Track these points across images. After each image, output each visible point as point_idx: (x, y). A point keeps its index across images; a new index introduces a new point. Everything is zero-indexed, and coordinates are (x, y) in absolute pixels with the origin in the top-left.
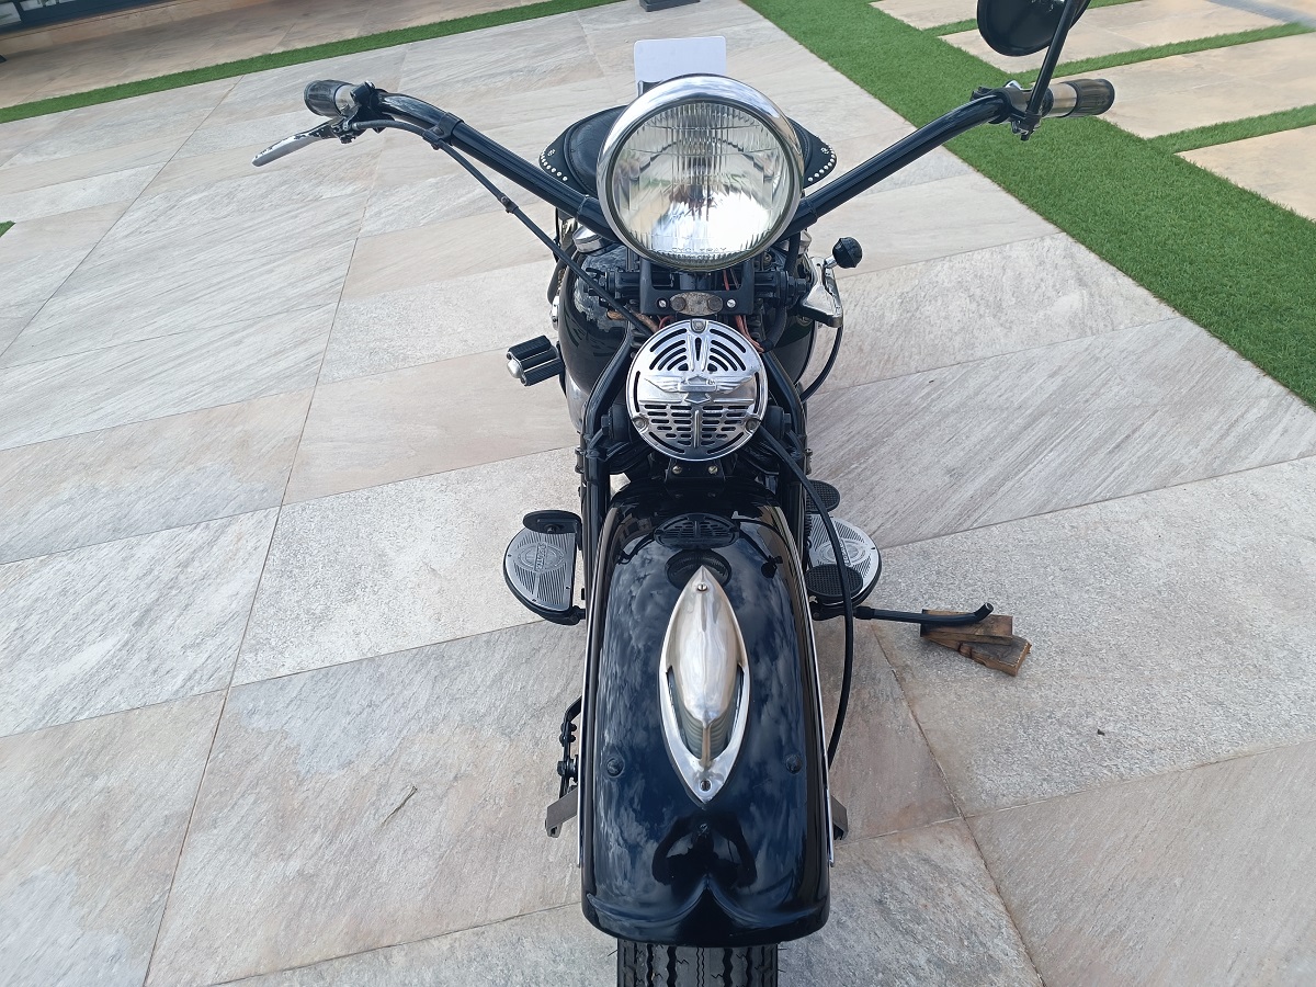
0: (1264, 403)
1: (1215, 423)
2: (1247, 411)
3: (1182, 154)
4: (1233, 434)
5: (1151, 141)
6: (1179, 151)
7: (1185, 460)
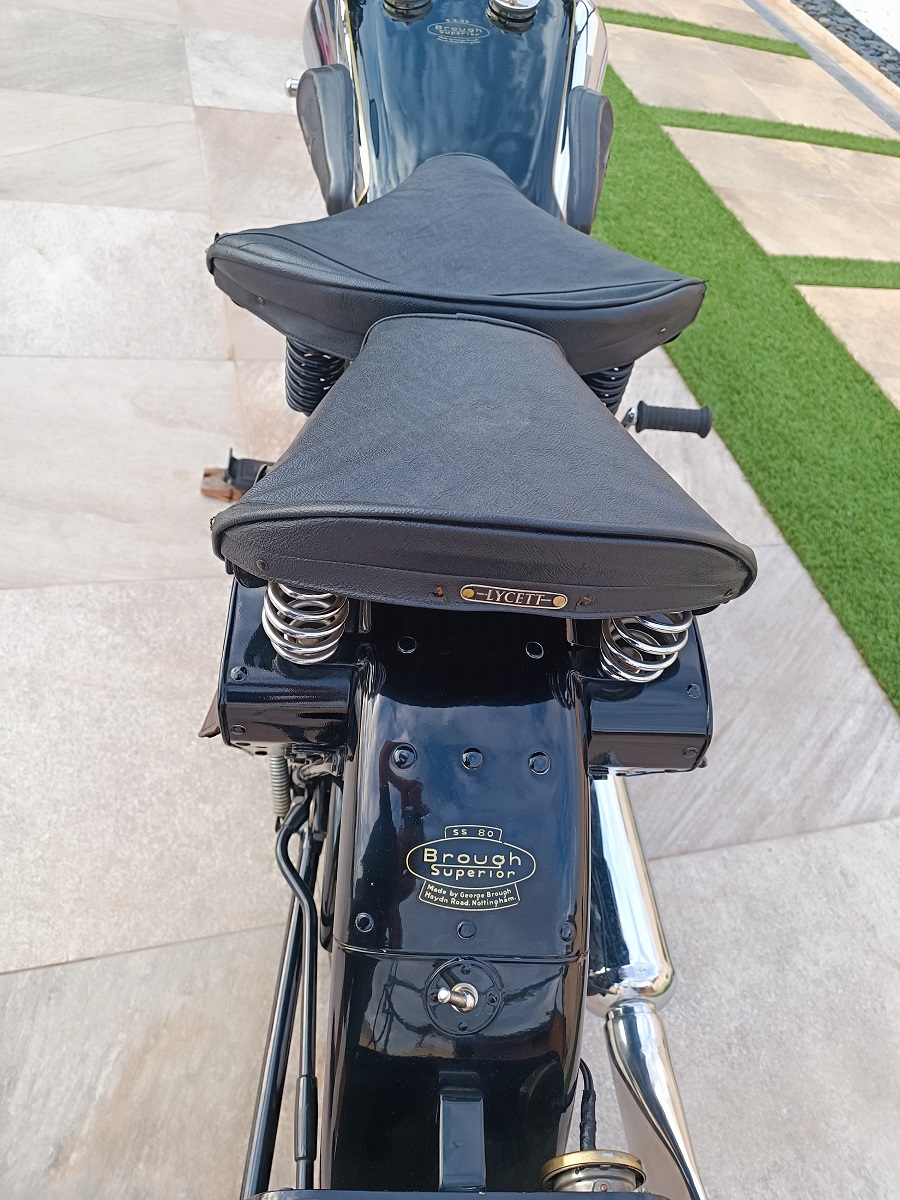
0: (860, 712)
1: (809, 735)
2: (842, 722)
3: (804, 290)
4: (826, 759)
5: (775, 258)
6: (800, 283)
7: (774, 796)
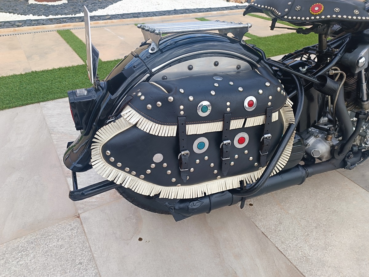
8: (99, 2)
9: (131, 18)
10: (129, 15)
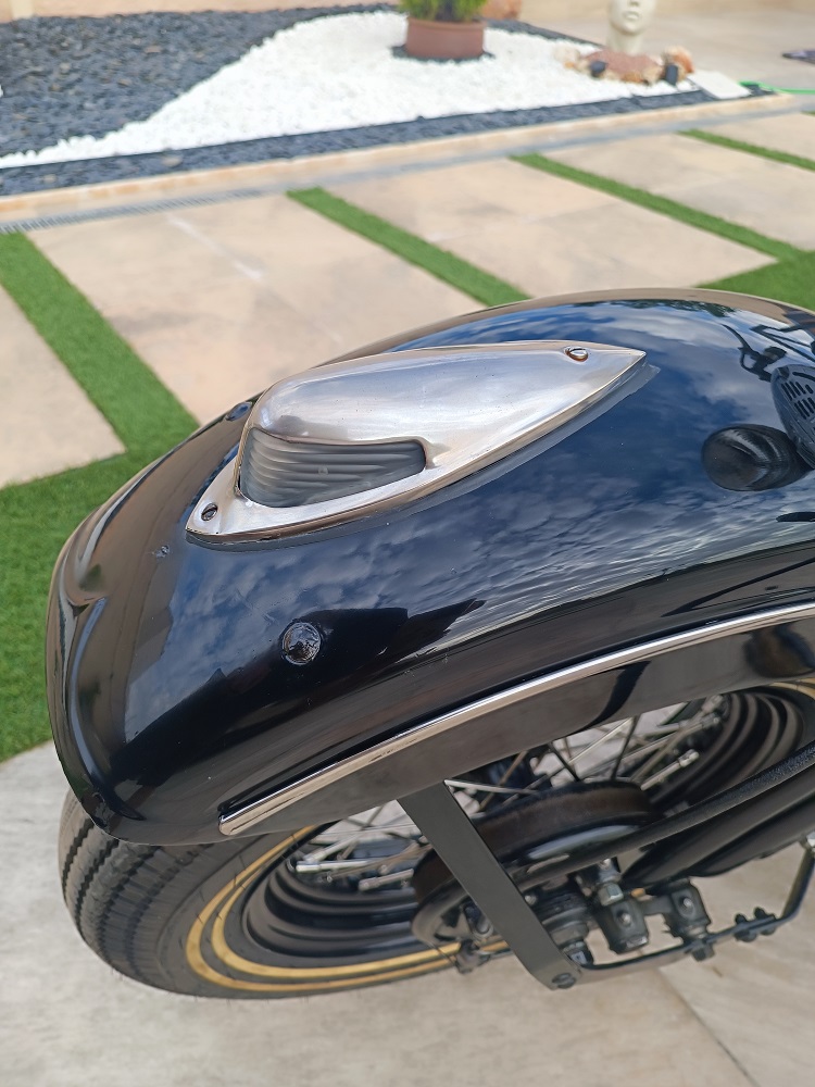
8: (125, 90)
9: (261, 159)
10: (251, 149)
